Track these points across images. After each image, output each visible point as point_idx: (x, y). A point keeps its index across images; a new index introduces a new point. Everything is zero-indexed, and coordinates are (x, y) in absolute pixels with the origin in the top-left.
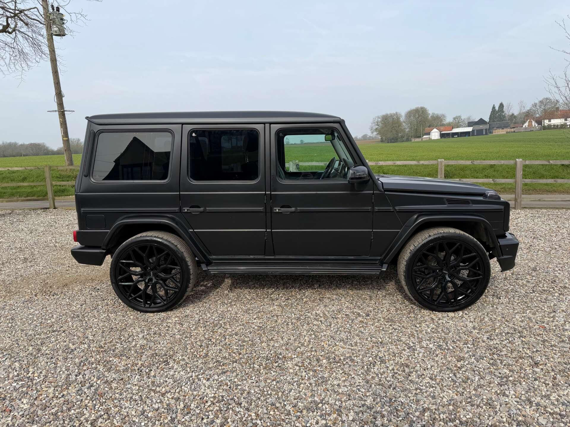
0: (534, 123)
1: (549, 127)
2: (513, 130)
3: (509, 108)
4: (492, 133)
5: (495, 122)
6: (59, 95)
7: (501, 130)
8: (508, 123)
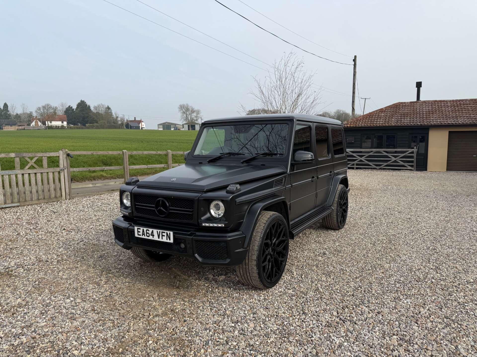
0: (40, 124)
2: (21, 127)
4: (3, 129)
5: (2, 119)
7: (9, 127)
8: (15, 121)
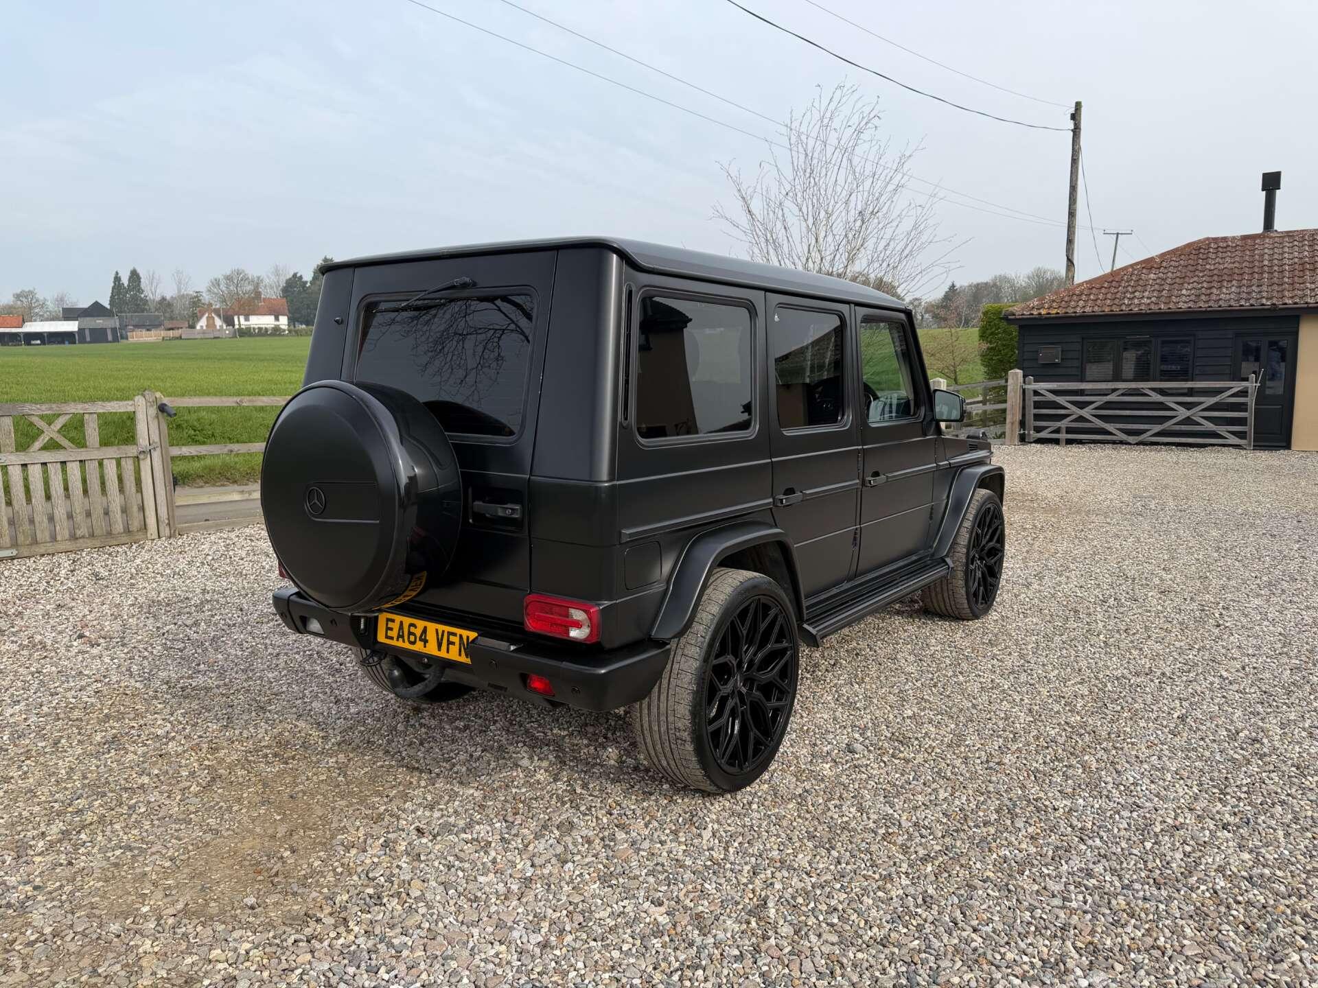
0: (218, 322)
3: (155, 284)
4: (127, 339)
5: (125, 312)
7: (144, 332)
8: (158, 317)
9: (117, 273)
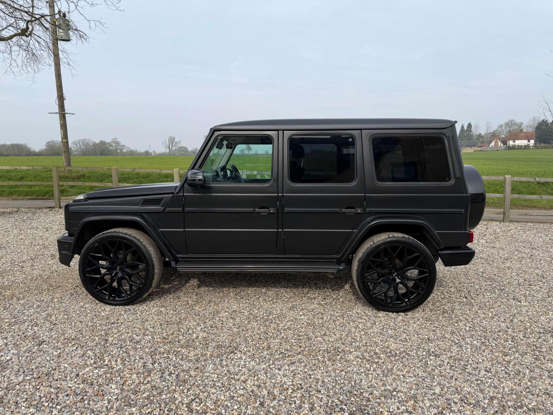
0: (499, 143)
1: (514, 148)
2: (480, 149)
3: (477, 128)
6: (61, 98)
7: (469, 148)
8: (476, 142)
9: (463, 125)
